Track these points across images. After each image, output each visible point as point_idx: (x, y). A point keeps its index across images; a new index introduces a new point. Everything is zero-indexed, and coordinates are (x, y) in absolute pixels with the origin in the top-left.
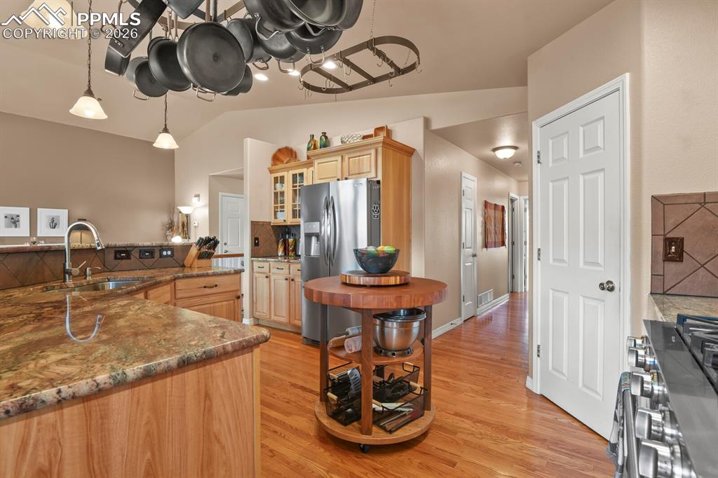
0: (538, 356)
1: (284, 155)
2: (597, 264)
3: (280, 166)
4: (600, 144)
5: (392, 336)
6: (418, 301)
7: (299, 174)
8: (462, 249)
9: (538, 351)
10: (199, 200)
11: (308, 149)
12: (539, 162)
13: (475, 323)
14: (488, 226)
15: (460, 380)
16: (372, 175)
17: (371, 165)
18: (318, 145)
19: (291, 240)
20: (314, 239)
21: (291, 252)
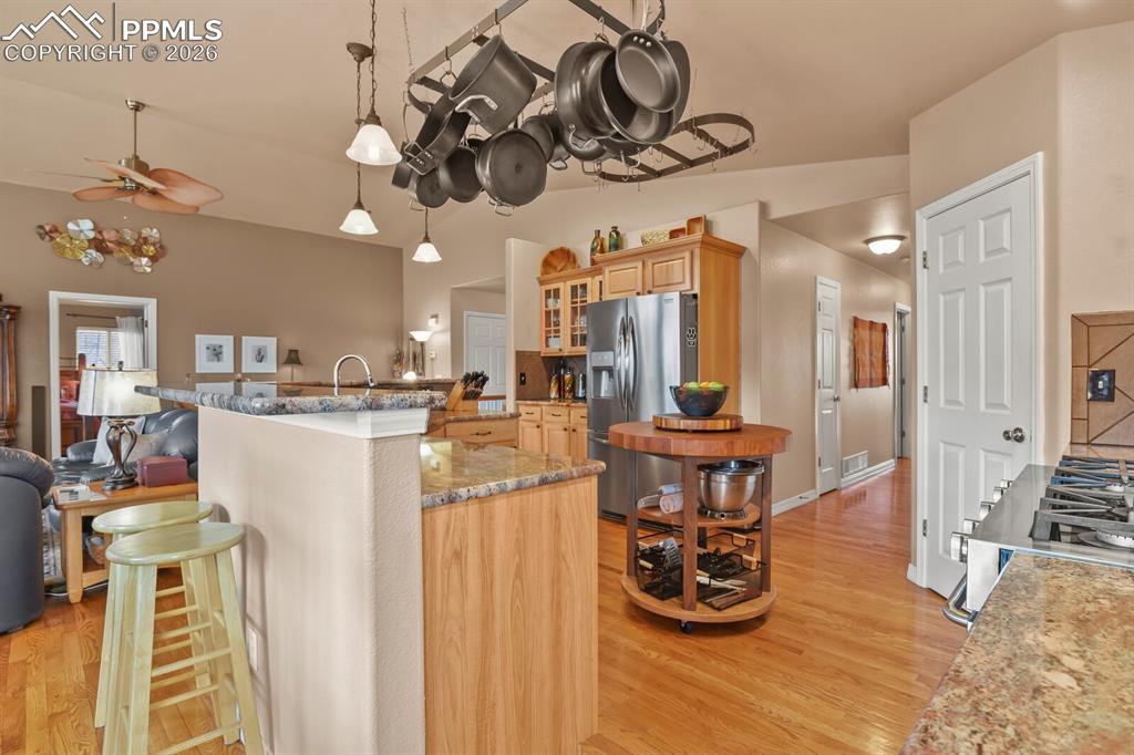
0: (924, 534)
1: (559, 259)
2: (1002, 406)
3: (554, 274)
4: (1006, 245)
5: (720, 491)
6: (755, 448)
7: (581, 286)
8: (817, 391)
9: (925, 528)
10: (437, 322)
11: (593, 250)
12: (925, 267)
13: (839, 498)
14: (859, 355)
15: (812, 566)
16: (687, 286)
17: (685, 273)
18: (607, 244)
19: (568, 377)
20: (605, 375)
21: (567, 393)
